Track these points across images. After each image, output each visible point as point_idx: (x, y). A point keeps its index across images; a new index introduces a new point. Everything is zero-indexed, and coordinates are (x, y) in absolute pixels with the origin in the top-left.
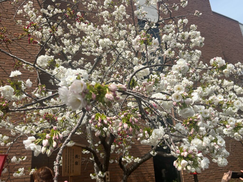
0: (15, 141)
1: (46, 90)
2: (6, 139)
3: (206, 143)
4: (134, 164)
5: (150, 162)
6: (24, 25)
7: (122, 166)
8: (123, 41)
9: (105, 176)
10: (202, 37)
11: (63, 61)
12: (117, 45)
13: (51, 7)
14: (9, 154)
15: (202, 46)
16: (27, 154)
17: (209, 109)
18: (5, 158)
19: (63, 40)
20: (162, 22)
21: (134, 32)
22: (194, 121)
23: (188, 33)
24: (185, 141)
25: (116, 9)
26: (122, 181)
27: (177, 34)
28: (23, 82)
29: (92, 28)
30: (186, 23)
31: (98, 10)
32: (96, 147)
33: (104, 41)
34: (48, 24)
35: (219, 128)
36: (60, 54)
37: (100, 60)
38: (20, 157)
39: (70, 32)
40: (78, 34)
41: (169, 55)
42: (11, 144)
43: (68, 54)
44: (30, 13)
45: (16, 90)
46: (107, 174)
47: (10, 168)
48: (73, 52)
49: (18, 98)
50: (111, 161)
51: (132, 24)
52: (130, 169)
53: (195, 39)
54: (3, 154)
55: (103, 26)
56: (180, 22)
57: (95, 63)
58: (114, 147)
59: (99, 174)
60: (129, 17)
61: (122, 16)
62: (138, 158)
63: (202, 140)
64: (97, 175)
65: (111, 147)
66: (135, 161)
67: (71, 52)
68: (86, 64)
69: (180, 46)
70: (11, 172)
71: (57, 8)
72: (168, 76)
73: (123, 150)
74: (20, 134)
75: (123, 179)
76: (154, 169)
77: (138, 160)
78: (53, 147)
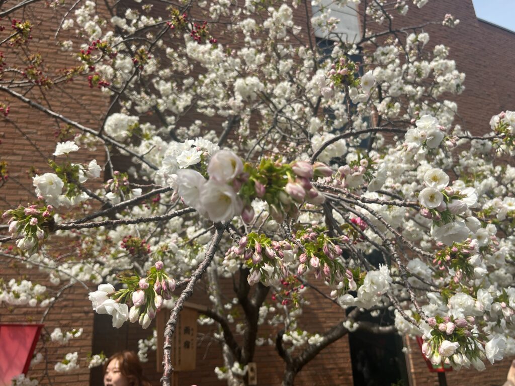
0: (60, 295)
1: (130, 185)
2: (40, 291)
3: (483, 304)
4: (309, 347)
5: (343, 344)
6: (76, 52)
7: (282, 353)
8: (286, 84)
9: (247, 373)
10: (460, 72)
11: (157, 128)
12: (274, 92)
13: (133, 13)
14: (47, 324)
15: (460, 92)
16: (83, 323)
17: (487, 229)
18: (38, 333)
19: (158, 82)
20: (371, 41)
21: (311, 64)
22: (461, 254)
23: (429, 64)
24: (433, 298)
25: (272, 14)
26: (283, 383)
27: (405, 66)
28: (81, 167)
29: (219, 55)
30: (425, 42)
31: (232, 19)
32: (227, 312)
33: (247, 82)
34: (127, 50)
35: (497, 272)
36: (151, 113)
37: (236, 125)
38: (70, 331)
39: (172, 65)
40: (190, 70)
41: (388, 113)
42: (50, 303)
43: (169, 112)
44: (89, 27)
45: (68, 183)
46: (252, 370)
47: (48, 353)
48: (177, 108)
49: (72, 201)
50: (259, 340)
51: (305, 46)
52: (301, 358)
53: (446, 77)
54: (34, 323)
55: (245, 51)
56: (411, 41)
57: (224, 132)
58: (265, 312)
59: (234, 369)
60: (299, 31)
61: (284, 29)
62: (317, 336)
63: (475, 297)
64: (230, 371)
65: (259, 310)
66: (312, 341)
67: (173, 109)
68: (206, 134)
69: (413, 92)
70: (49, 362)
71: (146, 15)
72: (387, 157)
73: (285, 318)
74: (68, 280)
75: (285, 380)
76: (350, 360)
77: (317, 339)
78: (154, 306)
